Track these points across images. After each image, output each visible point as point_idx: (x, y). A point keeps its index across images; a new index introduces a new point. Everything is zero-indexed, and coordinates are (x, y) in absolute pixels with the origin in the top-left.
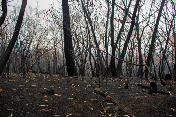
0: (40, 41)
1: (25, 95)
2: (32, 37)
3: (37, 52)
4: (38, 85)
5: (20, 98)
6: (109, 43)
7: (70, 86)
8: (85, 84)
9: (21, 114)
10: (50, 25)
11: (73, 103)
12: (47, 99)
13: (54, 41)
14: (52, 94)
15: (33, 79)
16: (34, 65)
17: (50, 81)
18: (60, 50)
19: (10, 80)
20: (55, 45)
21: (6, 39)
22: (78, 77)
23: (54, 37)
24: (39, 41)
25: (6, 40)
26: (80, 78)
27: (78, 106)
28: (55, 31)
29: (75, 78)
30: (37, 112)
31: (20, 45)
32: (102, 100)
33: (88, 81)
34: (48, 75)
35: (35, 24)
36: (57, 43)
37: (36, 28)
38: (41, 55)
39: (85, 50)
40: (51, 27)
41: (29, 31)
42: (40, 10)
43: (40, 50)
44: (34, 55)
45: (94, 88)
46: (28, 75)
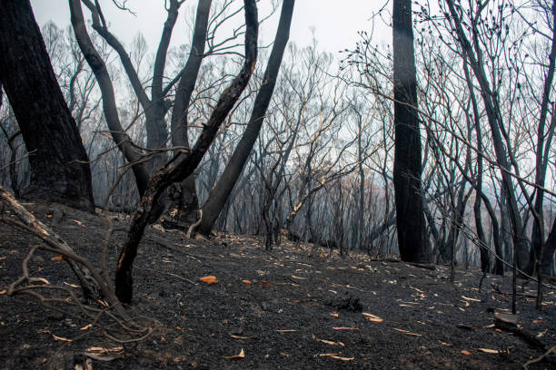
0: (317, 145)
1: (276, 301)
2: (296, 132)
3: (307, 180)
4: (311, 277)
5: (262, 307)
6: (551, 160)
7: (407, 294)
8: (458, 292)
9: (267, 356)
10: (351, 97)
11: (422, 350)
12: (340, 323)
13: (360, 148)
14: (354, 311)
15: (293, 258)
16: (294, 216)
17: (345, 271)
18: (377, 175)
19: (233, 255)
20: (361, 161)
21: (224, 137)
22: (433, 269)
23: (360, 136)
24: (315, 146)
25: (223, 141)
26: (441, 270)
27: (442, 363)
28: (364, 117)
29: (424, 269)
30: (312, 358)
31: (259, 155)
32: (528, 359)
33: (469, 285)
34: (336, 251)
35: (306, 95)
36: (370, 152)
37: (307, 105)
38: (318, 189)
39: (460, 180)
40: (353, 103)
41: (286, 116)
42: (320, 53)
43: (317, 172)
44: (296, 185)
45: (491, 310)
46: (278, 244)
